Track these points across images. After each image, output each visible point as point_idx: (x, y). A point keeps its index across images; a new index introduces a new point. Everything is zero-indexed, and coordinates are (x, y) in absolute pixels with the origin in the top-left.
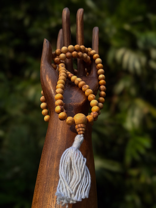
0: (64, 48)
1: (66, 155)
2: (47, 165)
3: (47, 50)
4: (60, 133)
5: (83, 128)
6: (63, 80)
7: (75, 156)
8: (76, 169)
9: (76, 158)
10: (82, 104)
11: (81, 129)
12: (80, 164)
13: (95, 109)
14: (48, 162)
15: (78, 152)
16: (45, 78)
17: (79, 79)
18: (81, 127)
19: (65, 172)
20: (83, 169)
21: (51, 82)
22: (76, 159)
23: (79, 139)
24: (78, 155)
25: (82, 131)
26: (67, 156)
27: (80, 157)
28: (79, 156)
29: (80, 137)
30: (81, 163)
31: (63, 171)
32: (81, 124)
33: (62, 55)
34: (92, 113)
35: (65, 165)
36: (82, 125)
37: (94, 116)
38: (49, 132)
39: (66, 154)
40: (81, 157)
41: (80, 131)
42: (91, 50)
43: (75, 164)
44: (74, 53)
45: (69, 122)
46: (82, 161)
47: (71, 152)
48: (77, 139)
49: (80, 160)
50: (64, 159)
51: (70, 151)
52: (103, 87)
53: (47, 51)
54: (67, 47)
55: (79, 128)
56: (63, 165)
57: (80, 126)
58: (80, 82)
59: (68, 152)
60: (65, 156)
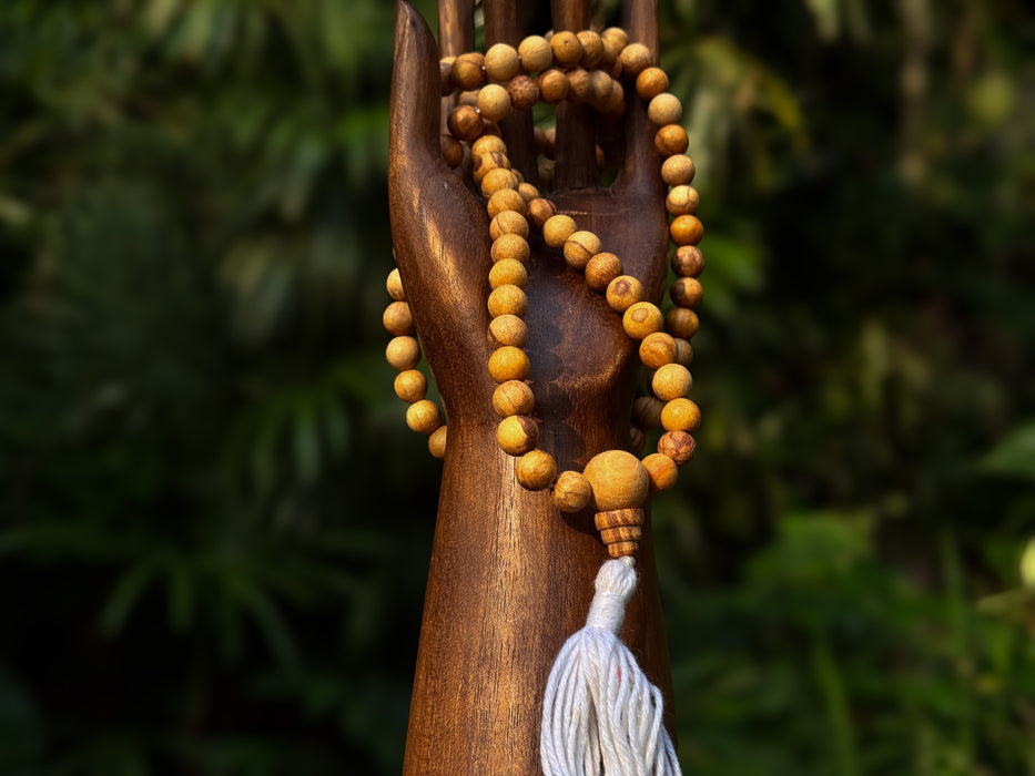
0: (500, 53)
1: (566, 674)
2: (464, 695)
3: (420, 72)
4: (515, 537)
5: (635, 525)
6: (516, 258)
7: (611, 682)
8: (617, 744)
9: (616, 695)
10: (613, 377)
11: (623, 533)
12: (637, 721)
13: (679, 413)
14: (465, 679)
15: (623, 659)
16: (424, 241)
17: (586, 239)
18: (627, 524)
19: (571, 762)
20: (651, 746)
21: (457, 263)
22: (620, 699)
23: (615, 582)
24: (624, 678)
25: (631, 539)
26: (573, 679)
27: (637, 684)
28: (631, 682)
29: (624, 573)
30: (644, 720)
31: (561, 758)
32: (622, 507)
33: (493, 94)
34: (667, 442)
35: (566, 725)
36: (629, 513)
37: (679, 458)
38: (456, 519)
39: (569, 666)
40: (641, 685)
41: (619, 541)
42: (628, 42)
43: (615, 723)
44: (553, 77)
45: (571, 503)
46: (646, 706)
47: (590, 662)
48: (610, 585)
49: (639, 704)
50: (560, 696)
51: (584, 655)
52: (692, 256)
53: (418, 80)
54: (516, 45)
55: (614, 526)
56: (557, 724)
57: (619, 520)
58: (591, 256)
59: (574, 654)
60: (564, 681)
